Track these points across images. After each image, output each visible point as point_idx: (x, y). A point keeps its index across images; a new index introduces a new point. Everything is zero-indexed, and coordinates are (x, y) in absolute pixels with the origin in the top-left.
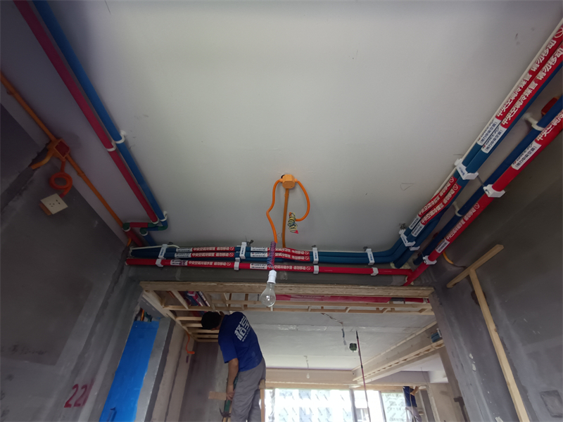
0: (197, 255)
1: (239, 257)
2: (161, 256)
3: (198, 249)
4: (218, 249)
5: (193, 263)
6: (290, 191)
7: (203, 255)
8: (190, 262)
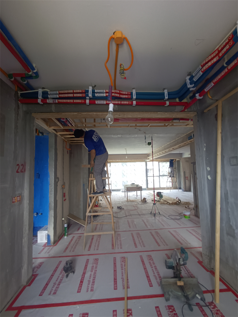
0: (62, 96)
1: (88, 96)
2: (40, 97)
3: (62, 92)
4: (75, 91)
5: (61, 101)
6: (120, 46)
7: (66, 95)
8: (59, 101)
